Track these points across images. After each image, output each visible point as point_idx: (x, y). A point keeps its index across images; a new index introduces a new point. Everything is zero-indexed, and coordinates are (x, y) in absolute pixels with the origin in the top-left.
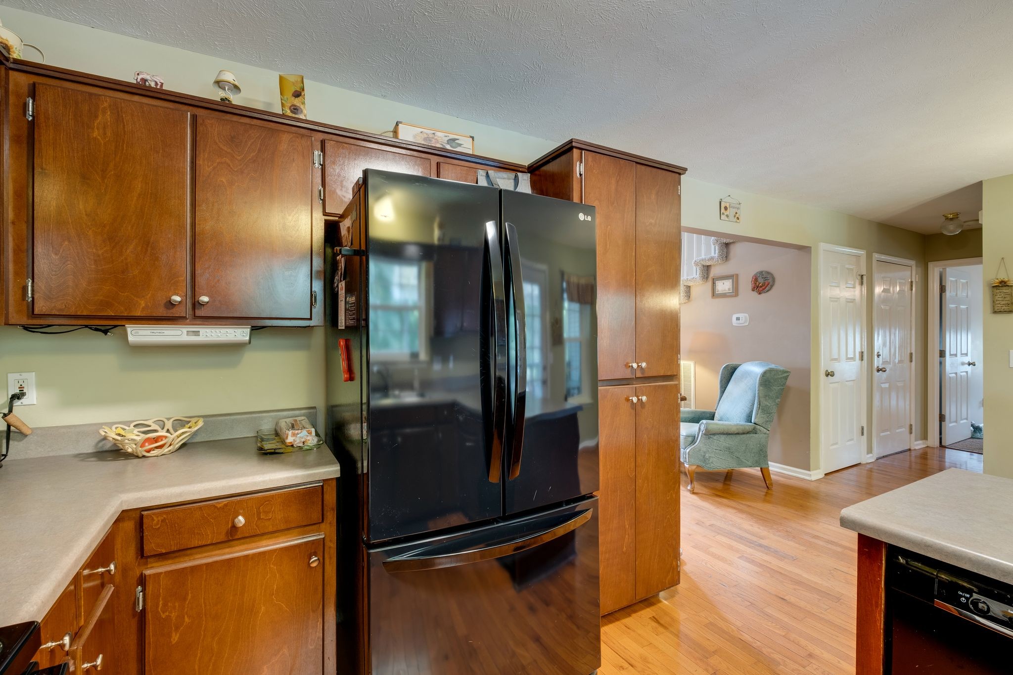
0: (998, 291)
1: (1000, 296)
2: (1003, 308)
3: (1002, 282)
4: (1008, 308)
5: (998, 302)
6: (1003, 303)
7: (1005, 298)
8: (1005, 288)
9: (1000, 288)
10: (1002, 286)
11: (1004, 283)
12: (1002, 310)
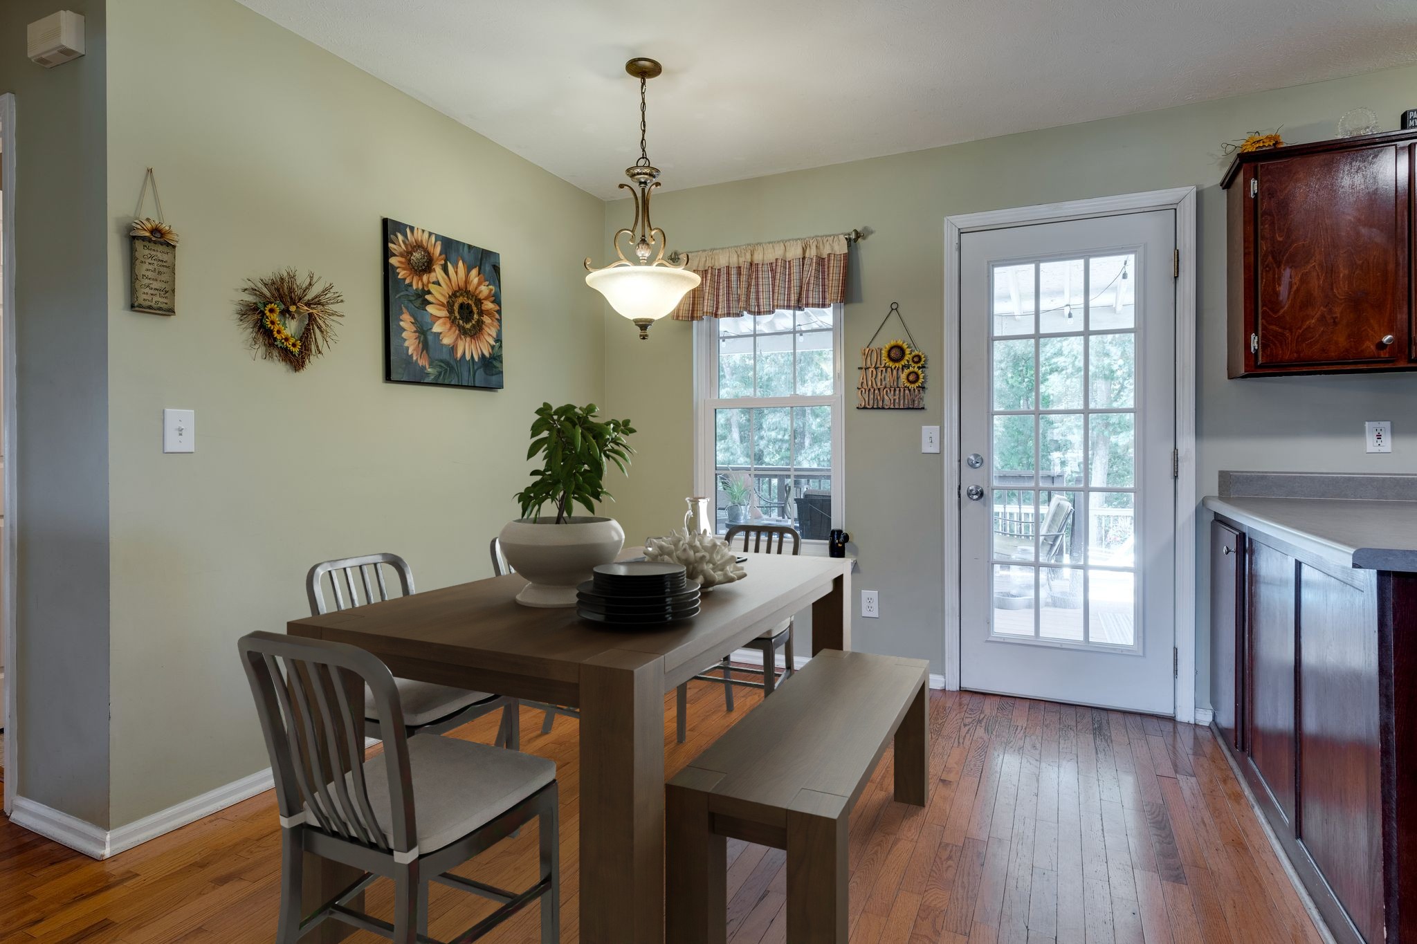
0: (147, 252)
1: (151, 267)
2: (156, 299)
3: (156, 231)
4: (165, 301)
5: (147, 281)
6: (155, 285)
7: (160, 273)
8: (161, 248)
9: (152, 245)
10: (155, 242)
11: (158, 235)
12: (153, 304)
